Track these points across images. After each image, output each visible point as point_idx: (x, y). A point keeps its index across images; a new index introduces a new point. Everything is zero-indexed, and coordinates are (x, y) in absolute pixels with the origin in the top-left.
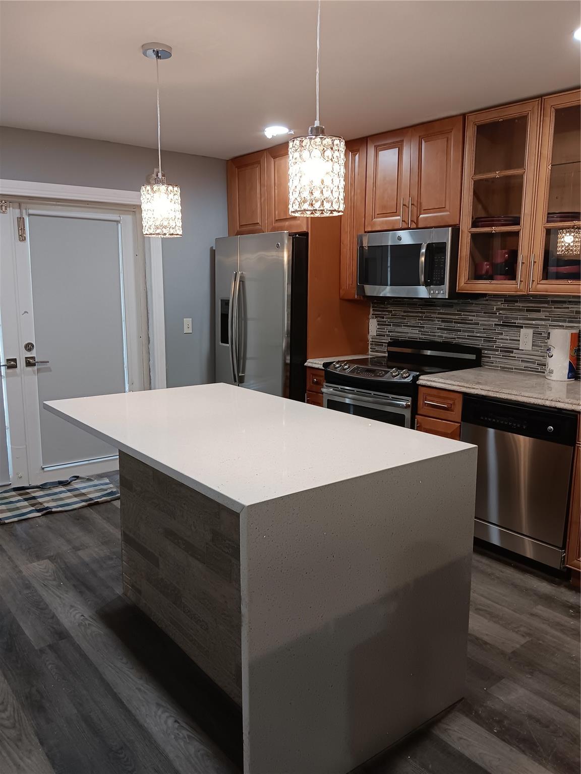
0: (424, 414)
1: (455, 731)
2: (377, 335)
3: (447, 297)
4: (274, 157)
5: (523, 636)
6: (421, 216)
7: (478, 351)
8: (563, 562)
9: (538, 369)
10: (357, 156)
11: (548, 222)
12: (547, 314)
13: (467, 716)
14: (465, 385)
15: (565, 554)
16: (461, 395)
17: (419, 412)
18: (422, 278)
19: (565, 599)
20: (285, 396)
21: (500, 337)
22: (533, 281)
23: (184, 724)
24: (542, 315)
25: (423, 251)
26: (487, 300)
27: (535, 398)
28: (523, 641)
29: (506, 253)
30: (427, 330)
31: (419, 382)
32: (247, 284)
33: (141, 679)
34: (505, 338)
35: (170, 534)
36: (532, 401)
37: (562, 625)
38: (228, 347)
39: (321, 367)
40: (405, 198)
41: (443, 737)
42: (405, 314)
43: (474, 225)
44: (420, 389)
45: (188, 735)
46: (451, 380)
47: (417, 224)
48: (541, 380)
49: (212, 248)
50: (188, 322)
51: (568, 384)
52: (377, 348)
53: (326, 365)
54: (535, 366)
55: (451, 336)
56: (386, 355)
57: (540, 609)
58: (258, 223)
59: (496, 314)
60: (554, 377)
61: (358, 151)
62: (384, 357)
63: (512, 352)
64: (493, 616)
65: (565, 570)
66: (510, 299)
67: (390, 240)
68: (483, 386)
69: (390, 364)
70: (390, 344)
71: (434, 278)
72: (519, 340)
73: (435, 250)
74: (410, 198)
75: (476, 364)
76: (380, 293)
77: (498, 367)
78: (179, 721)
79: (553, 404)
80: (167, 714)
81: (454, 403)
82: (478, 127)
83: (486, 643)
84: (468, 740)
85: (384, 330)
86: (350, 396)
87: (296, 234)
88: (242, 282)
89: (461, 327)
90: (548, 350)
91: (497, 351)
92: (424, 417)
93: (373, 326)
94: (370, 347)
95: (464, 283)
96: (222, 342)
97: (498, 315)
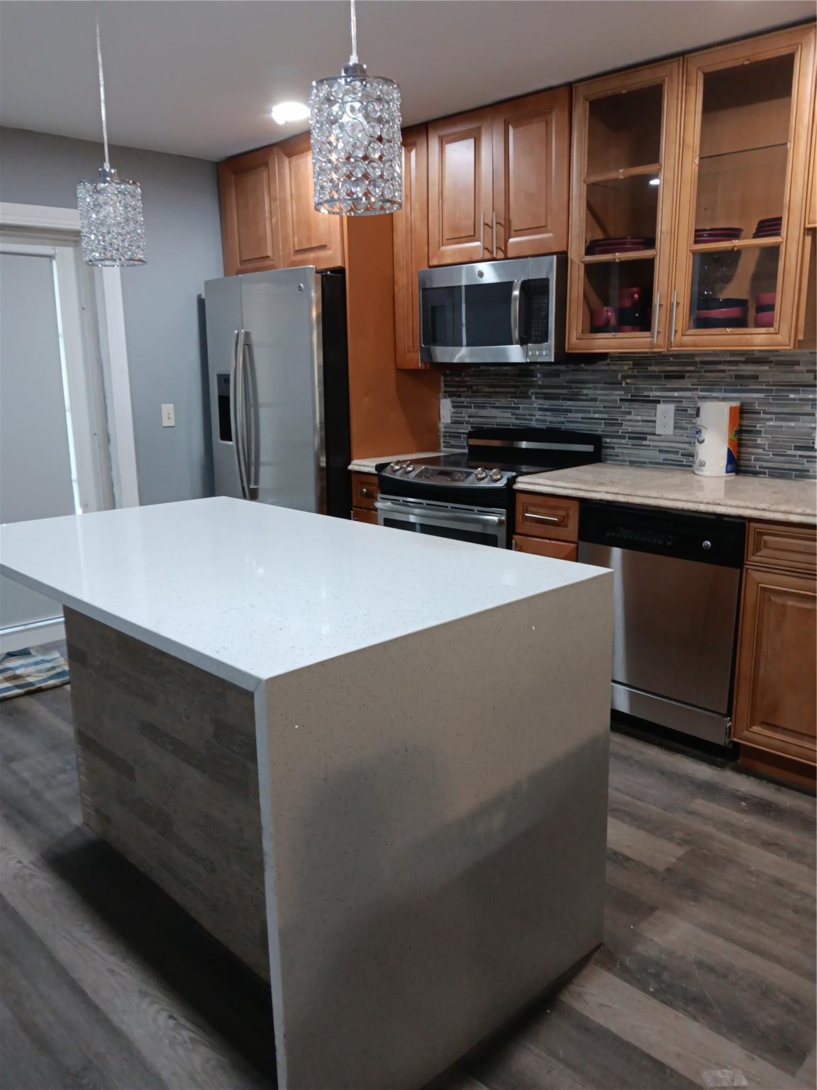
0: (525, 533)
1: (593, 995)
2: (452, 423)
3: (553, 361)
4: (290, 155)
5: (679, 844)
6: (511, 240)
7: (596, 440)
8: (729, 734)
9: (683, 461)
10: (413, 154)
11: (696, 242)
12: (695, 381)
13: (609, 970)
14: (583, 488)
15: (730, 723)
16: (577, 503)
17: (517, 531)
18: (516, 334)
19: (734, 787)
20: (320, 511)
21: (628, 417)
22: (676, 331)
23: (184, 1019)
24: (686, 383)
25: (516, 293)
26: (608, 364)
27: (684, 501)
28: (680, 852)
29: (636, 292)
30: (524, 412)
31: (518, 486)
32: (256, 351)
33: (113, 954)
34: (634, 418)
35: (151, 731)
36: (680, 505)
37: (732, 825)
38: (232, 446)
39: (373, 470)
40: (486, 214)
41: (577, 1005)
42: (491, 390)
43: (589, 251)
44: (519, 496)
45: (190, 1038)
46: (562, 481)
47: (505, 252)
48: (689, 476)
49: (199, 296)
50: (168, 410)
51: (726, 482)
52: (452, 442)
53: (380, 467)
54: (679, 457)
55: (558, 419)
56: (466, 451)
57: (700, 804)
58: (269, 257)
59: (622, 384)
60: (706, 471)
61: (414, 145)
62: (463, 454)
63: (645, 439)
64: (636, 820)
65: (731, 746)
66: (640, 362)
67: (464, 278)
68: (609, 488)
69: (472, 463)
70: (470, 435)
71: (533, 333)
72: (655, 422)
73: (534, 290)
74: (494, 214)
75: (595, 457)
76: (455, 356)
77: (625, 461)
78: (176, 1016)
79: (711, 509)
80: (156, 1007)
81: (568, 514)
82: (591, 104)
83: (627, 859)
84: (612, 1008)
85: (461, 415)
86: (417, 511)
87: (326, 270)
88: (248, 345)
89: (573, 406)
90: (697, 433)
91: (624, 437)
92: (523, 537)
93: (446, 409)
94: (442, 440)
95: (577, 340)
96: (222, 439)
97: (624, 385)
